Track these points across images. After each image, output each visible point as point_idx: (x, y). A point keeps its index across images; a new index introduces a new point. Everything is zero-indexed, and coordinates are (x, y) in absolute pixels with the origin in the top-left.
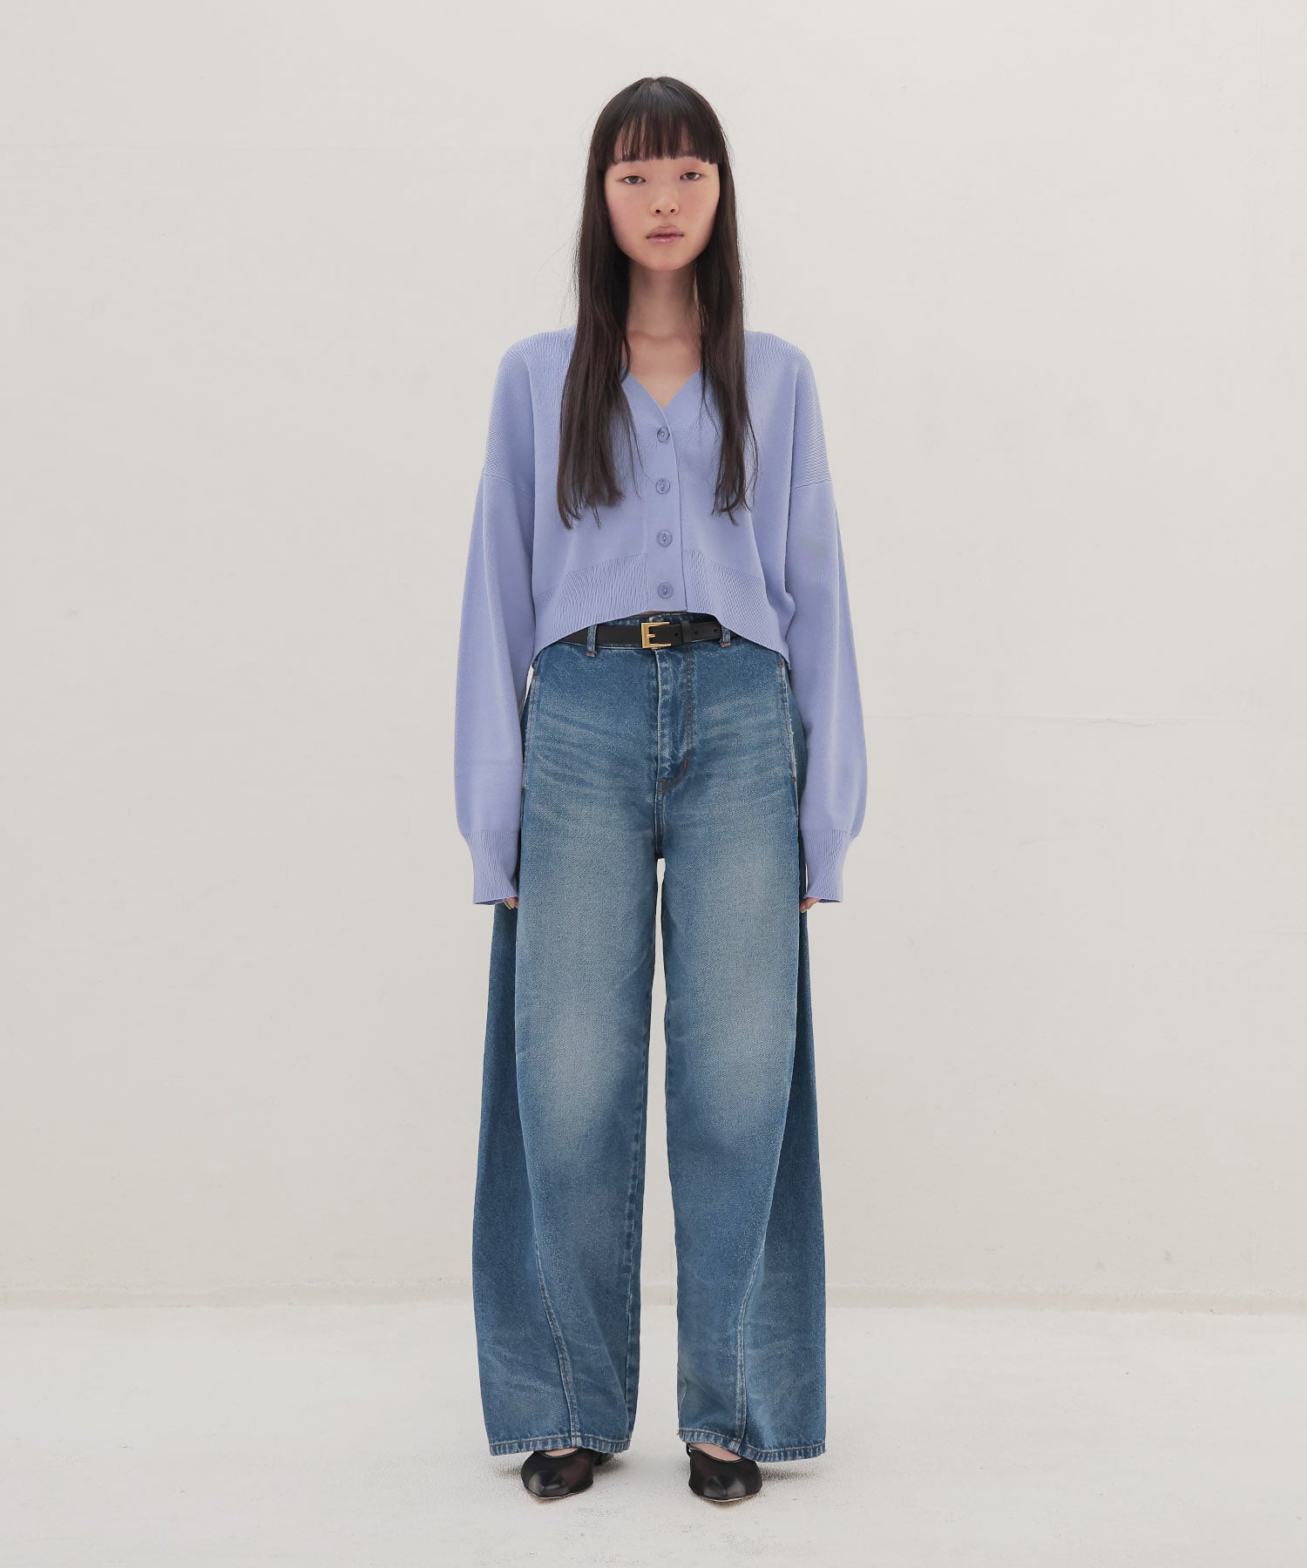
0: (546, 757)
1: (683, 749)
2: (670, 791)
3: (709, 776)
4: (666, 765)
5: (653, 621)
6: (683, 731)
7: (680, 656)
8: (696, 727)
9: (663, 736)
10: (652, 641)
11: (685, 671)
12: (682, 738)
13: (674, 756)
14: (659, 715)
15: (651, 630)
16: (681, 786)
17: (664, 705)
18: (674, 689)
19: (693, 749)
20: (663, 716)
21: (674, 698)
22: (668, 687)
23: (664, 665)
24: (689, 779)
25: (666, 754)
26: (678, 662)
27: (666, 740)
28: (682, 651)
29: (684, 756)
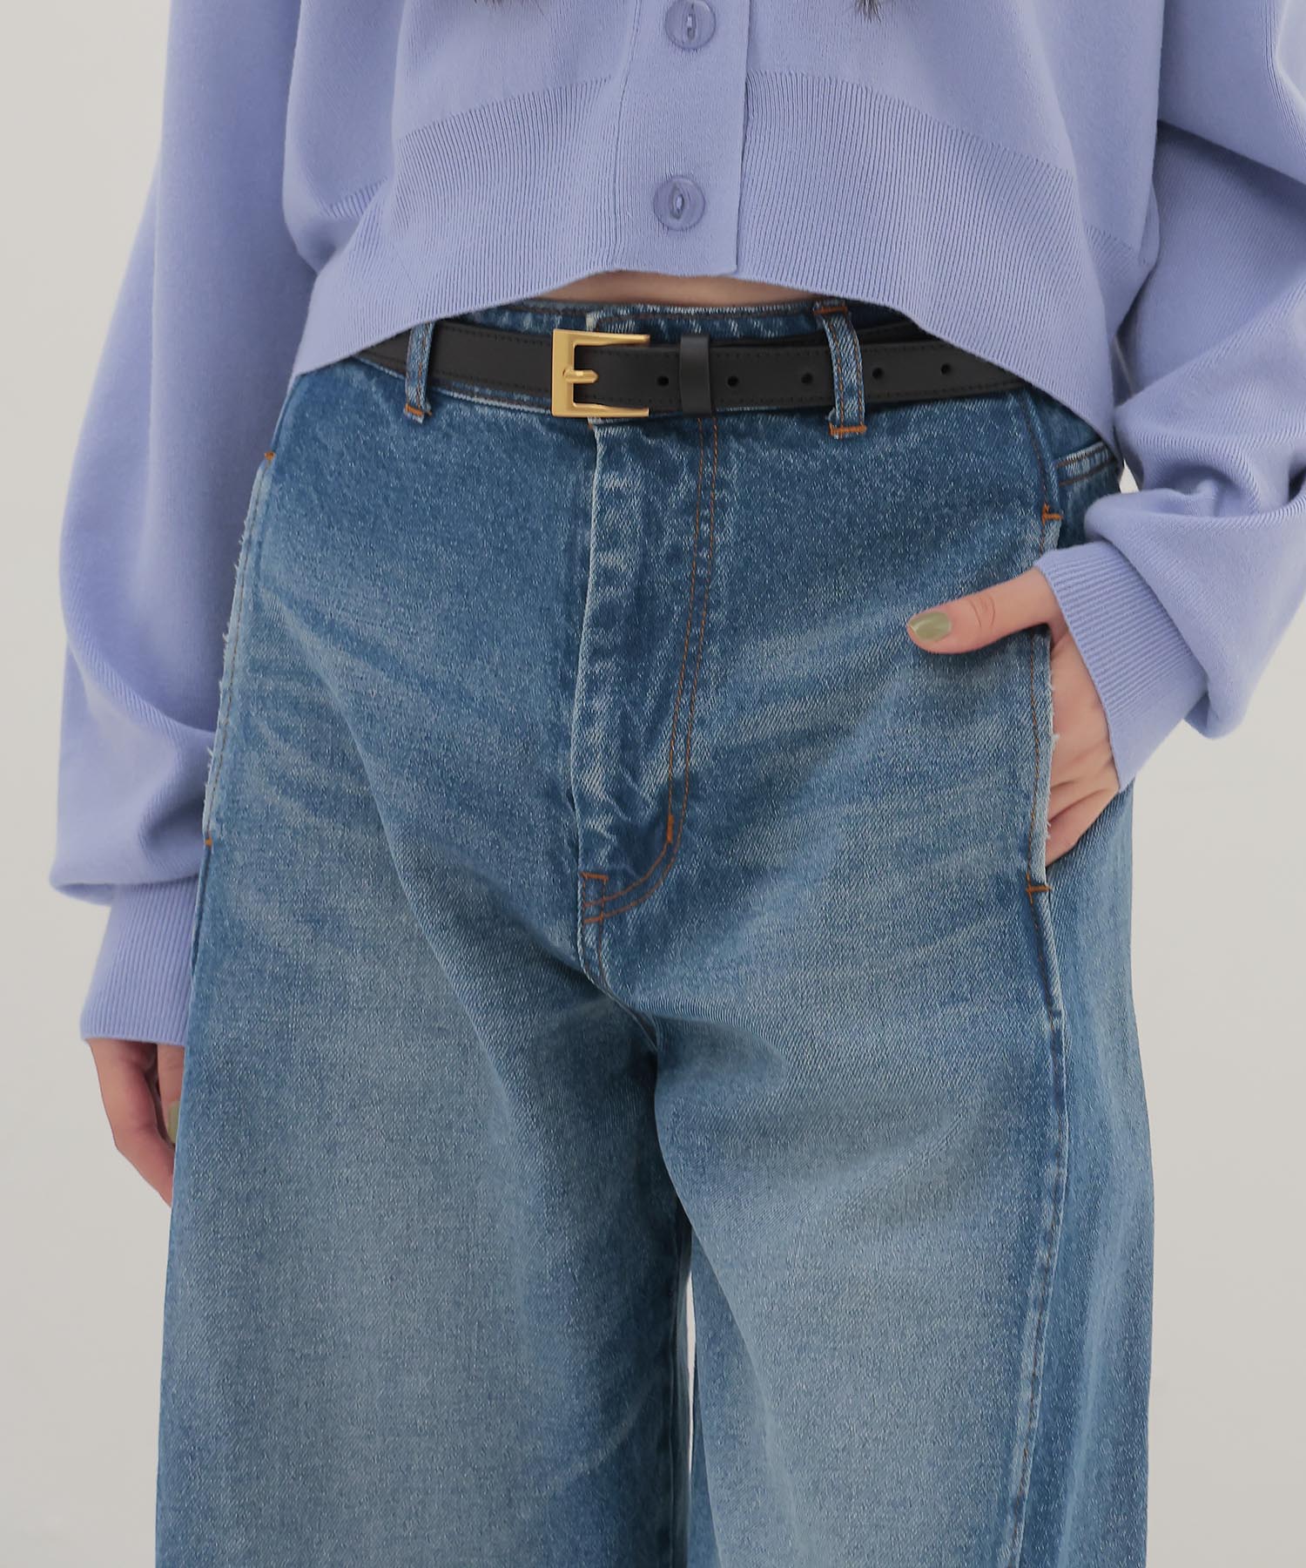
0: (284, 733)
1: (655, 776)
2: (621, 919)
3: (754, 874)
4: (599, 824)
5: (599, 328)
6: (661, 710)
7: (676, 453)
8: (706, 704)
9: (588, 718)
10: (581, 393)
11: (691, 508)
12: (653, 733)
13: (623, 796)
14: (584, 648)
15: (583, 357)
16: (655, 903)
17: (605, 617)
18: (644, 569)
19: (692, 778)
20: (597, 653)
21: (642, 598)
22: (614, 559)
23: (614, 482)
24: (681, 884)
25: (595, 783)
26: (669, 474)
27: (597, 733)
28: (684, 438)
29: (662, 798)
